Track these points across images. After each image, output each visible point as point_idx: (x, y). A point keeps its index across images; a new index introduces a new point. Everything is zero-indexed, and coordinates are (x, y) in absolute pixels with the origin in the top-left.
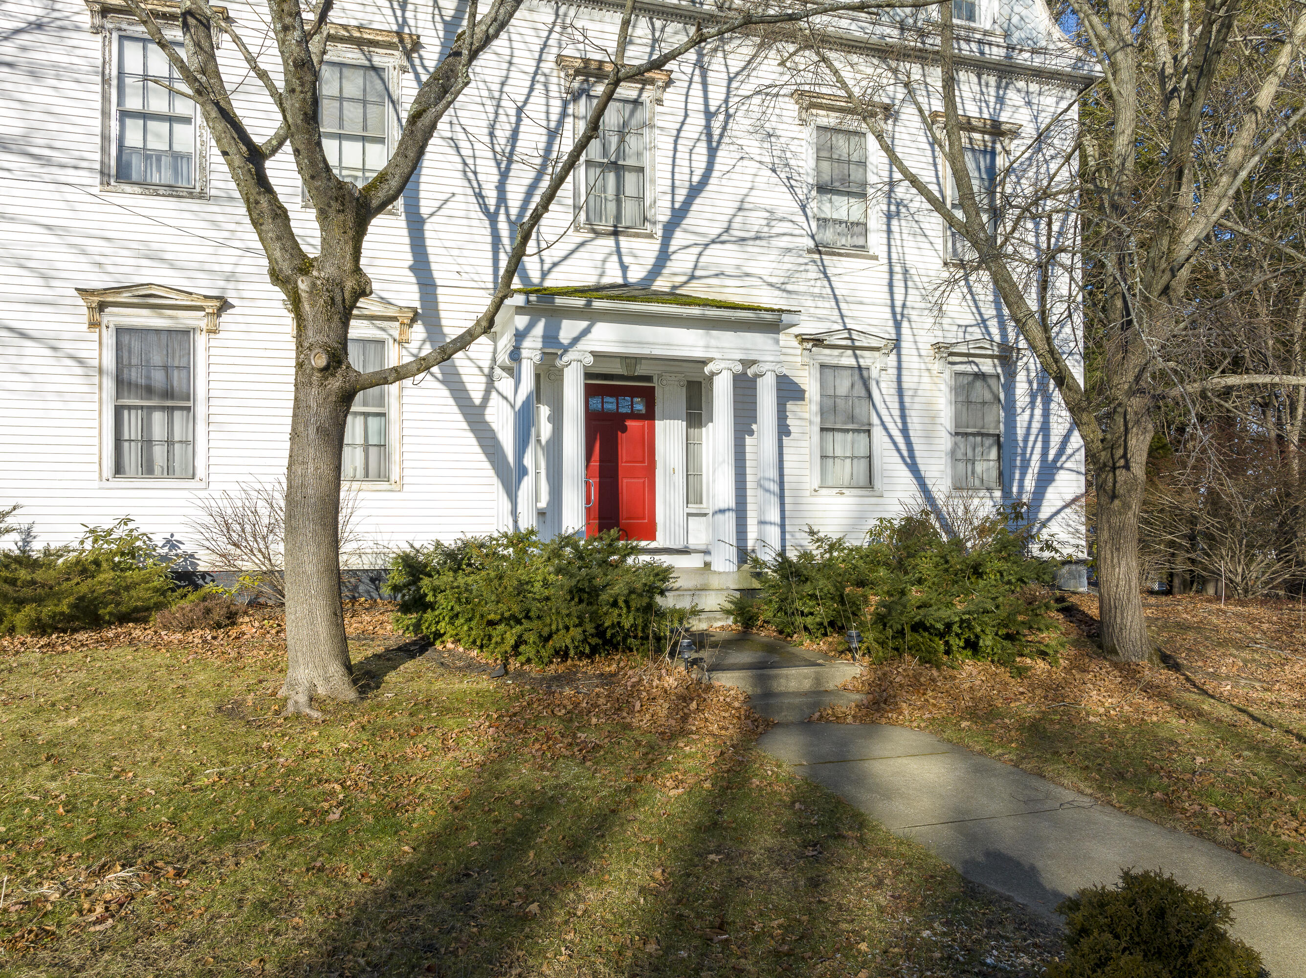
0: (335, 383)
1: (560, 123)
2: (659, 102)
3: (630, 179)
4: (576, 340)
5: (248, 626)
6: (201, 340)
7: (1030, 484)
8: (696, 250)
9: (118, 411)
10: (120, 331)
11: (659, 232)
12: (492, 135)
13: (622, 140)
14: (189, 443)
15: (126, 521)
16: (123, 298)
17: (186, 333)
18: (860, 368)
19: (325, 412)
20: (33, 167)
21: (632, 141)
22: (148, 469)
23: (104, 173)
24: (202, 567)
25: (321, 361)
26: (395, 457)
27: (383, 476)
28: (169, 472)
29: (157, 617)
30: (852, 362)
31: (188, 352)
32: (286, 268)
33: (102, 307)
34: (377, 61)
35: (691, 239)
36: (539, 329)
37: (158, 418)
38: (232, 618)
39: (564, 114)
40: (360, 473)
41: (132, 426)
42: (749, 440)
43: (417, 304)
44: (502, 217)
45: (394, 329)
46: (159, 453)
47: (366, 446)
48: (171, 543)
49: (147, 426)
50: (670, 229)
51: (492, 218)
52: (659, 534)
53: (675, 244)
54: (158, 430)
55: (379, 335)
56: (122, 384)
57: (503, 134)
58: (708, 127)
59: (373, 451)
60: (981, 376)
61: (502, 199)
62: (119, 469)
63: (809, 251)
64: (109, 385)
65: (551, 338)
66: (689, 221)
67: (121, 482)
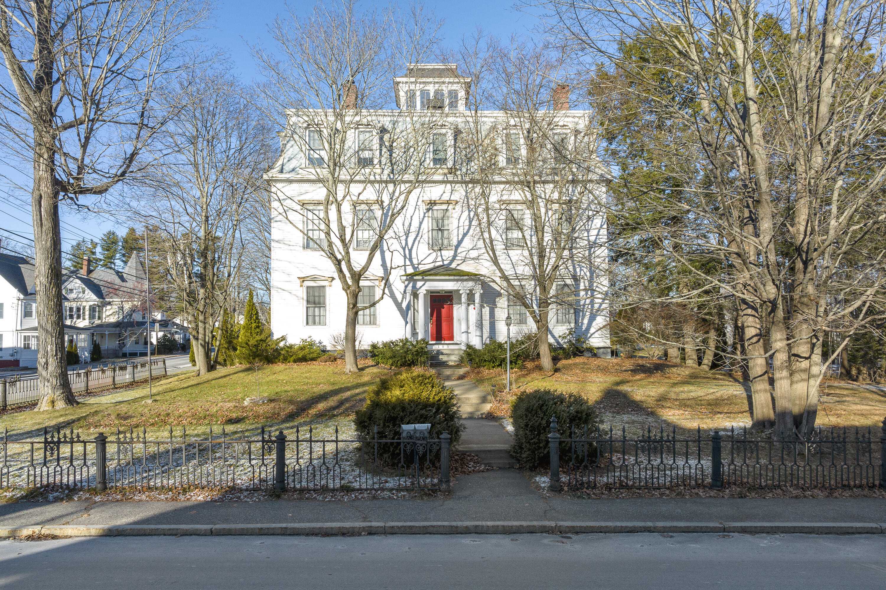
0: (354, 310)
1: (423, 219)
2: (454, 209)
3: (446, 233)
4: (421, 287)
5: (339, 361)
6: (327, 289)
7: (586, 321)
8: (465, 253)
9: (307, 308)
10: (308, 287)
11: (454, 248)
12: (403, 225)
13: (443, 222)
14: (325, 316)
15: (310, 337)
16: (308, 279)
17: (324, 287)
18: (521, 285)
19: (352, 316)
20: (286, 247)
21: (446, 222)
22: (314, 323)
23: (304, 248)
24: (328, 349)
25: (352, 306)
26: (378, 319)
27: (375, 324)
28: (320, 323)
29: (319, 359)
30: (519, 283)
31: (324, 292)
32: (345, 288)
33: (303, 281)
34: (372, 208)
35: (464, 250)
36: (411, 285)
37: (317, 309)
38: (335, 359)
39: (424, 217)
40: (368, 323)
41: (311, 311)
42: (483, 310)
43: (383, 275)
44: (407, 248)
45: (377, 283)
46: (317, 319)
47: (370, 315)
48: (320, 343)
49: (314, 311)
50: (457, 247)
51: (404, 249)
52: (455, 339)
53: (459, 251)
54: (317, 313)
55: (373, 284)
56: (308, 302)
57: (407, 224)
58: (469, 215)
59: (372, 317)
60: (566, 285)
61: (407, 244)
62: (307, 323)
63: (504, 249)
64: (305, 303)
65: (414, 287)
66: (462, 245)
67: (308, 327)
